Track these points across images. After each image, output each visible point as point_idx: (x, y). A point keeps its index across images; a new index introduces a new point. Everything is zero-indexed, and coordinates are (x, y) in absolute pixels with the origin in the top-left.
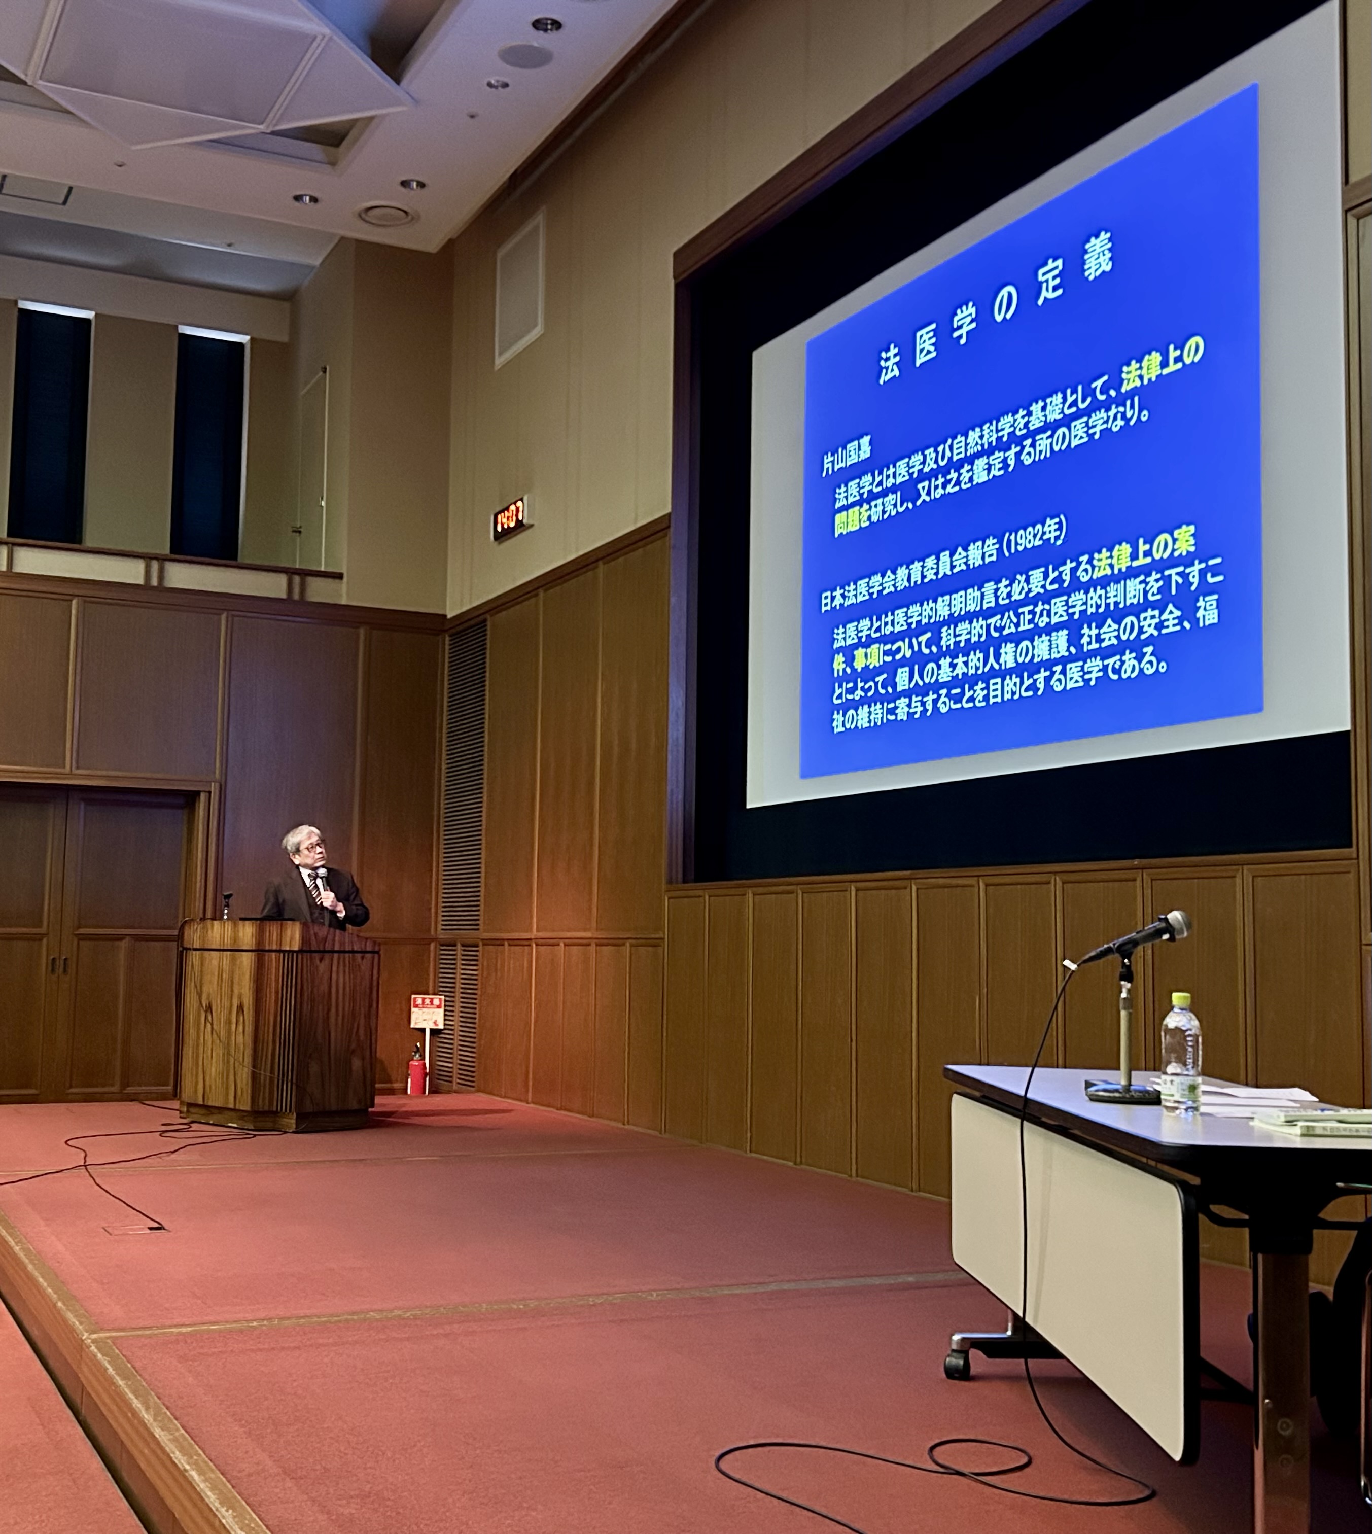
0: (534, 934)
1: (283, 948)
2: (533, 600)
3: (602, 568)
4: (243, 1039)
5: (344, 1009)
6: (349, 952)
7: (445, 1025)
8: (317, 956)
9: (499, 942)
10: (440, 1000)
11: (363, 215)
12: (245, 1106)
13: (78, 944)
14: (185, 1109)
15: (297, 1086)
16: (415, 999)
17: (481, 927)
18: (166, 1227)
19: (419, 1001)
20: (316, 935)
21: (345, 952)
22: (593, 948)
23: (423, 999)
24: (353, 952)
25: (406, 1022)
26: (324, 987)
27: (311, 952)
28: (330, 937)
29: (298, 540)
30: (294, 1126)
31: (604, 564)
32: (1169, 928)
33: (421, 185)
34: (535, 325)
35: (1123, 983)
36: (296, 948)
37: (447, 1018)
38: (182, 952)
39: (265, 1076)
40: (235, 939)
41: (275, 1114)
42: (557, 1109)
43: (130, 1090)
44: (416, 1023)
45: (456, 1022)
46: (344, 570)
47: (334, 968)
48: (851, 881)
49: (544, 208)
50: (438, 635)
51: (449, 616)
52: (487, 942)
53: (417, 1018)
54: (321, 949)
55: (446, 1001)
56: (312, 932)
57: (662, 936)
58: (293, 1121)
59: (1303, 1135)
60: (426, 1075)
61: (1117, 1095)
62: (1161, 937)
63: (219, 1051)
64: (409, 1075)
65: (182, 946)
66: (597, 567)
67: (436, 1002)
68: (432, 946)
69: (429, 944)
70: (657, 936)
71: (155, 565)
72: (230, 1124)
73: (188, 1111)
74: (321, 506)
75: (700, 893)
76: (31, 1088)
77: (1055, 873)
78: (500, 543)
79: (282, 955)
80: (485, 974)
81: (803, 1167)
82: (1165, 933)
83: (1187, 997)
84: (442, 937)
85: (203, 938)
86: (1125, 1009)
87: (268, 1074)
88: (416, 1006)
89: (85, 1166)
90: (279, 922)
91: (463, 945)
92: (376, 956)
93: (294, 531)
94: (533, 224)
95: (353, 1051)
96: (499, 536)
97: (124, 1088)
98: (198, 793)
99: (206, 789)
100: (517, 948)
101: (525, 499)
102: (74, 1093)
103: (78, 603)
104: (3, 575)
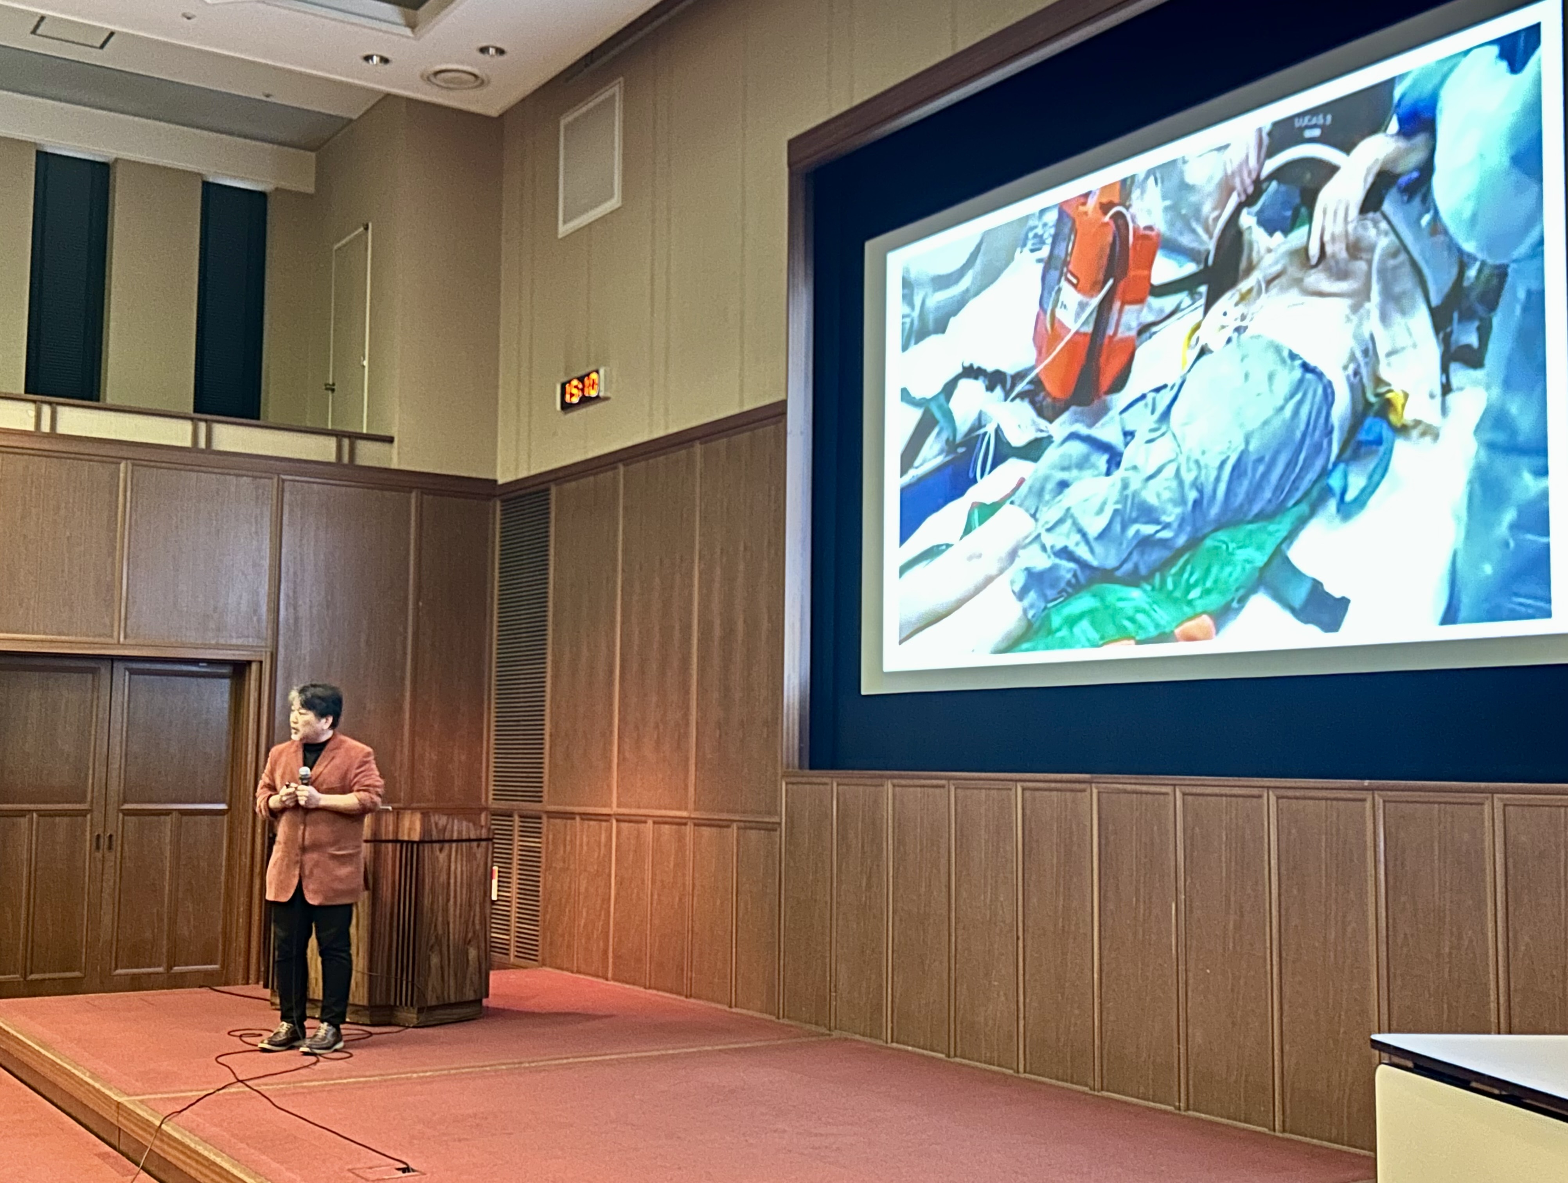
0: (614, 809)
1: (400, 838)
2: (610, 474)
3: (698, 448)
6: (465, 841)
8: (437, 846)
9: (570, 816)
11: (433, 79)
13: (124, 820)
17: (546, 801)
18: (416, 1169)
20: (436, 824)
21: (462, 841)
22: (689, 829)
24: (469, 840)
26: (443, 878)
27: (432, 842)
28: (449, 827)
29: (330, 398)
30: (414, 1022)
33: (500, 52)
34: (612, 196)
36: (416, 837)
41: (392, 1008)
42: (645, 988)
45: (513, 893)
46: (394, 432)
47: (453, 859)
48: (1017, 781)
49: (621, 79)
50: (489, 500)
51: (501, 481)
52: (552, 815)
54: (441, 838)
56: (432, 821)
57: (778, 820)
58: (415, 1016)
66: (692, 446)
68: (483, 816)
69: (480, 814)
70: (772, 821)
75: (825, 780)
76: (75, 970)
77: (1268, 788)
78: (566, 413)
79: (398, 845)
80: (551, 847)
81: (958, 1060)
84: (494, 808)
91: (521, 817)
92: (490, 844)
93: (327, 389)
94: (607, 95)
95: (470, 941)
96: (566, 407)
97: (170, 968)
98: (249, 663)
99: (258, 658)
100: (592, 823)
101: (602, 372)
102: (120, 975)
103: (126, 467)
104: (46, 436)
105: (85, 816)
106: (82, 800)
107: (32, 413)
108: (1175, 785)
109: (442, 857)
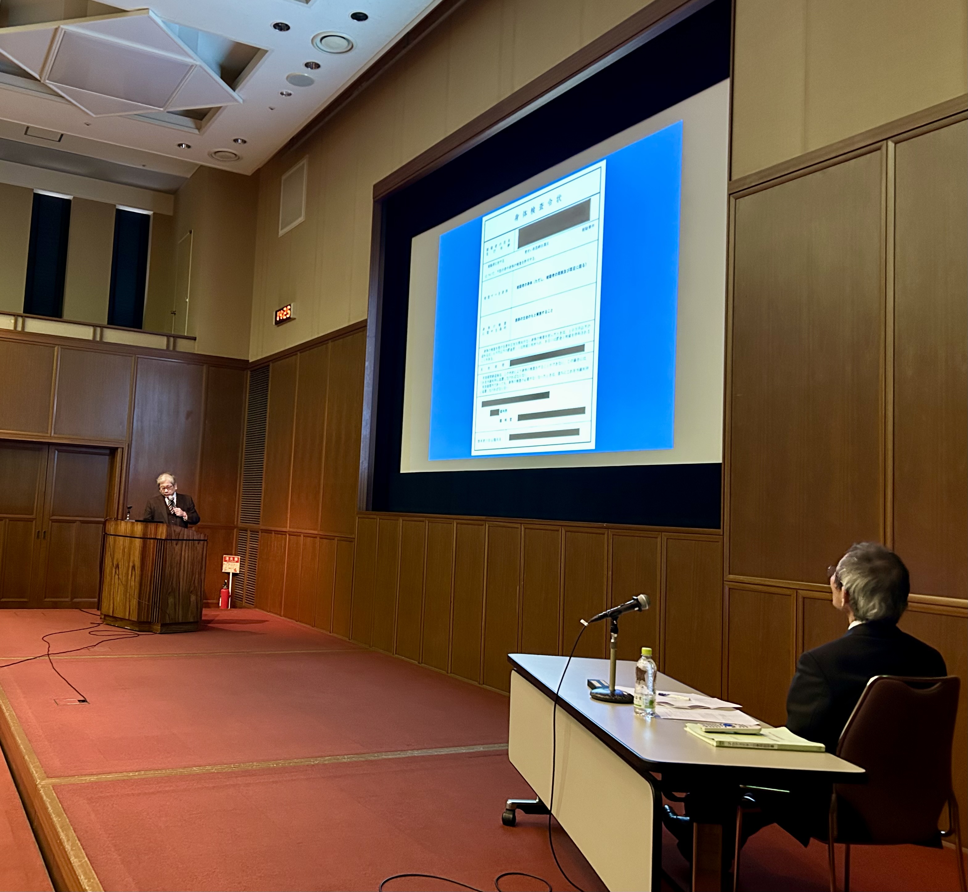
0: (288, 529)
1: (157, 537)
2: (294, 357)
3: (330, 344)
4: (134, 583)
7: (240, 571)
8: (174, 542)
9: (269, 532)
10: (238, 558)
11: (213, 155)
12: (134, 618)
13: (52, 524)
14: (103, 617)
15: (161, 610)
16: (225, 557)
17: (261, 523)
18: (88, 701)
19: (227, 559)
20: (175, 531)
21: (189, 540)
22: (318, 539)
23: (229, 558)
24: (193, 540)
25: (220, 568)
26: (178, 558)
27: (171, 540)
28: (182, 533)
29: (174, 318)
30: (159, 630)
31: (332, 342)
32: (638, 604)
33: (244, 141)
34: (300, 216)
35: (612, 634)
36: (164, 538)
37: (241, 568)
38: (104, 535)
39: (145, 604)
40: (132, 531)
41: (150, 623)
42: (296, 621)
43: (76, 600)
44: (225, 570)
45: (246, 570)
46: (197, 335)
47: (183, 549)
49: (307, 156)
50: (244, 370)
51: (250, 361)
52: (263, 531)
53: (226, 567)
54: (177, 538)
55: (241, 559)
57: (354, 537)
58: (159, 628)
59: (717, 746)
60: (229, 596)
61: (607, 697)
62: (634, 609)
63: (121, 588)
64: (220, 596)
65: (105, 532)
66: (328, 343)
67: (236, 559)
68: (235, 530)
69: (233, 529)
70: (352, 537)
71: (98, 330)
72: (126, 627)
73: (104, 619)
74: (186, 301)
75: (375, 517)
76: (24, 598)
78: (278, 327)
79: (156, 541)
80: (262, 547)
81: (423, 665)
82: (636, 607)
83: (649, 651)
84: (240, 526)
85: (116, 529)
86: (613, 648)
87: (147, 603)
88: (226, 561)
89: (48, 655)
90: (156, 523)
91: (251, 531)
92: (206, 542)
93: (172, 313)
94: (301, 164)
95: (191, 592)
96: (277, 323)
97: (72, 598)
98: (117, 448)
99: (121, 446)
100: (280, 535)
101: (292, 305)
102: (47, 601)
103: (58, 349)
104: (19, 332)
105: (32, 521)
106: (32, 514)
107: (13, 321)
108: (521, 523)
109: (177, 548)
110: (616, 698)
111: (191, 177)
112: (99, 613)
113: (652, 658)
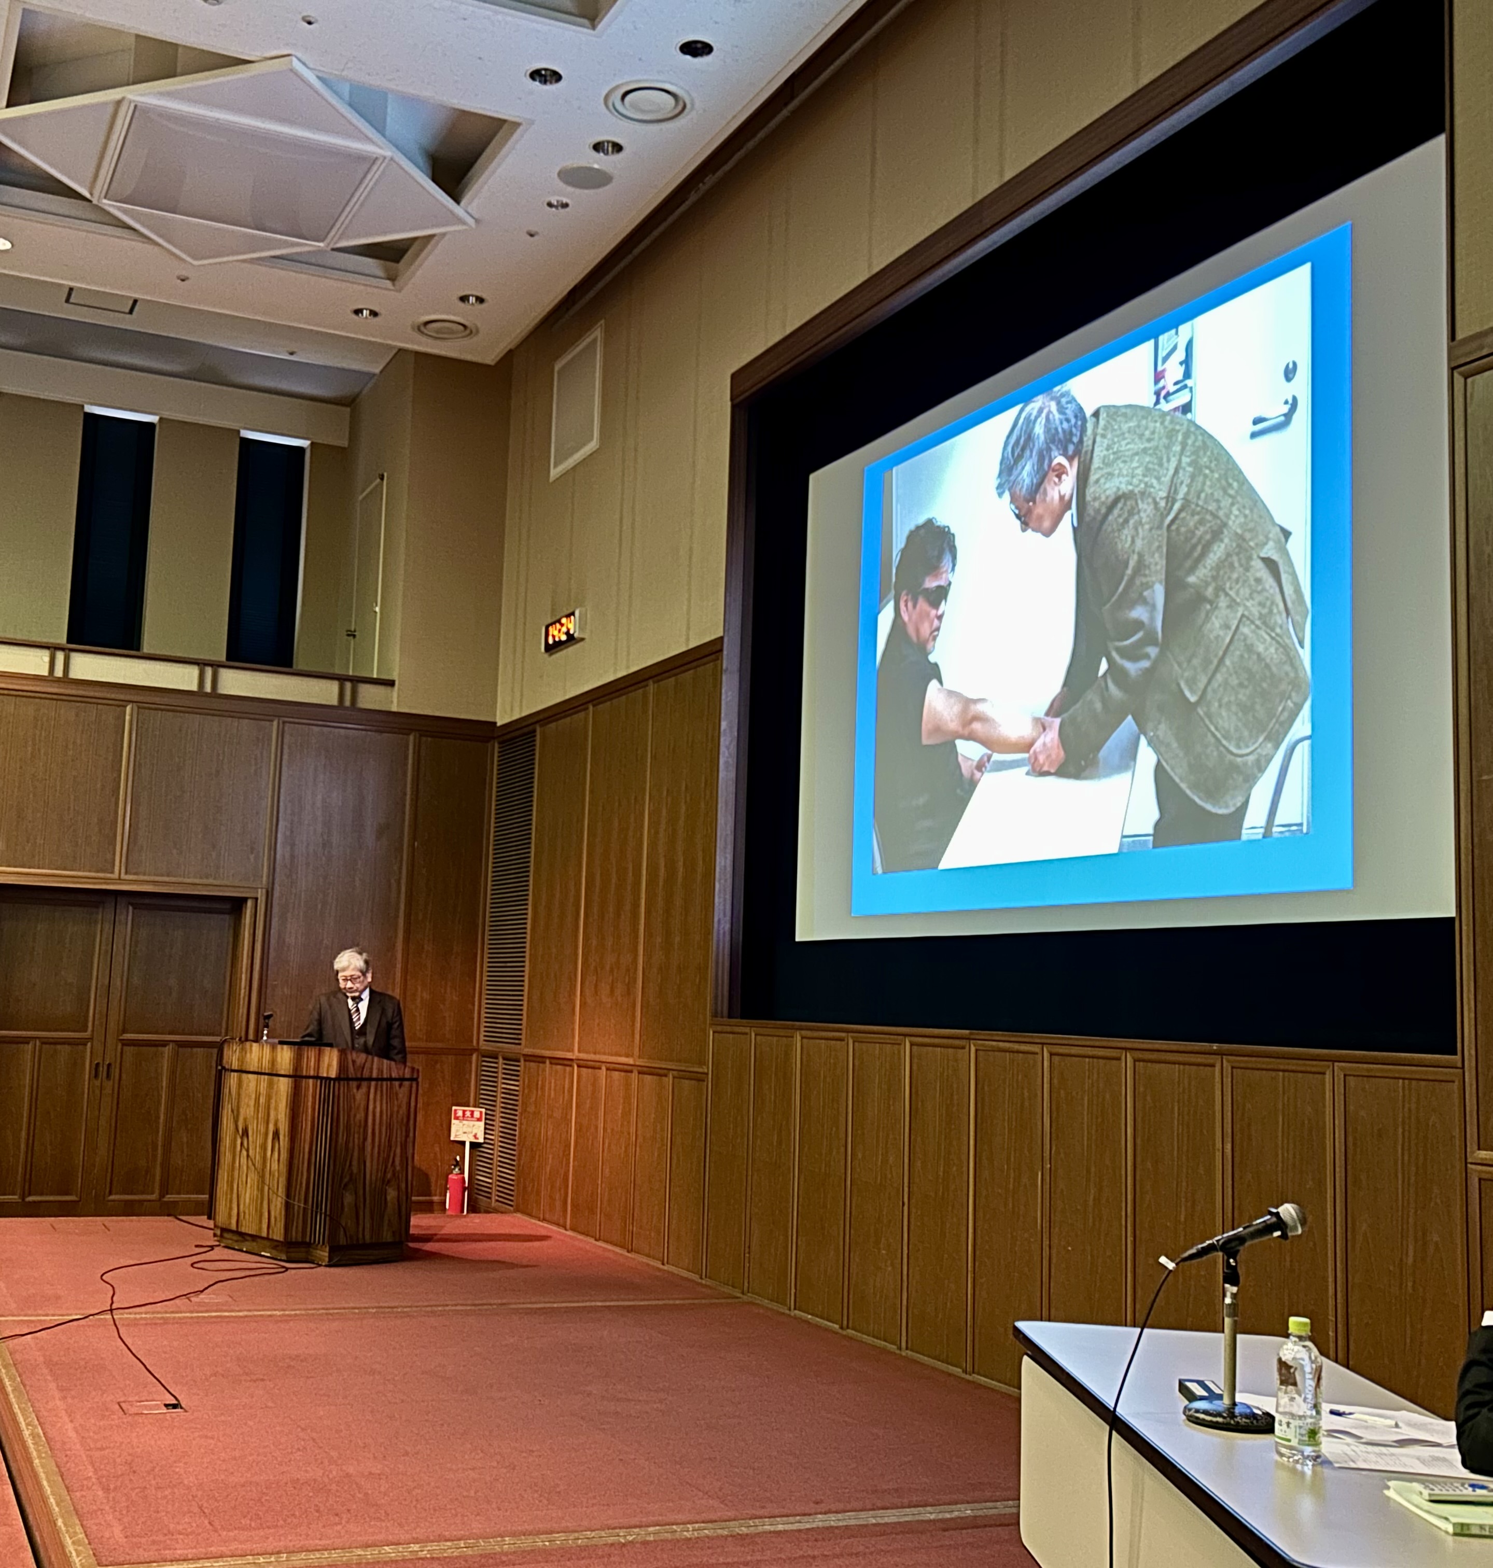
0: (576, 1055)
1: (320, 1075)
2: (583, 714)
3: (651, 687)
4: (277, 1165)
5: (380, 1141)
6: (386, 1079)
7: (485, 1138)
8: (354, 1084)
9: (541, 1059)
10: (481, 1113)
11: (422, 328)
12: (278, 1234)
13: (122, 1049)
14: (218, 1232)
15: (331, 1219)
16: (456, 1110)
17: (523, 1042)
18: (183, 1406)
19: (460, 1114)
20: (354, 1062)
21: (383, 1079)
22: (635, 1075)
23: (464, 1112)
24: (391, 1079)
25: (446, 1132)
26: (360, 1116)
27: (348, 1079)
28: (368, 1065)
29: (352, 642)
30: (327, 1259)
31: (654, 683)
32: (1280, 1224)
33: (480, 300)
34: (592, 439)
35: (1227, 1286)
36: (333, 1074)
37: (487, 1131)
38: (220, 1071)
39: (299, 1207)
40: (273, 1062)
41: (308, 1245)
42: (596, 1240)
43: (169, 1198)
44: (456, 1136)
45: (495, 1136)
46: (395, 676)
47: (372, 1096)
49: (602, 322)
50: (488, 742)
51: (499, 724)
52: (529, 1058)
53: (457, 1131)
54: (359, 1076)
55: (486, 1114)
56: (349, 1057)
57: (706, 1070)
58: (327, 1254)
59: (1455, 1534)
61: (1220, 1420)
62: (1272, 1233)
63: (253, 1177)
64: (448, 1189)
65: (221, 1065)
66: (647, 685)
67: (477, 1115)
68: (474, 1057)
69: (472, 1055)
70: (701, 1070)
71: (209, 671)
72: (263, 1254)
73: (221, 1236)
74: (376, 612)
75: (747, 1030)
76: (71, 1194)
78: (551, 655)
79: (319, 1082)
80: (526, 1091)
82: (1276, 1230)
83: (1305, 1324)
84: (484, 1048)
85: (241, 1060)
86: (1229, 1316)
87: (302, 1205)
88: (457, 1118)
89: (111, 1310)
91: (504, 1059)
92: (414, 1083)
93: (348, 635)
94: (590, 339)
95: (389, 1182)
96: (549, 649)
97: (162, 1196)
98: (245, 900)
99: (254, 895)
100: (559, 1067)
101: (577, 613)
102: (113, 1201)
103: (132, 709)
104: (58, 680)
105: (85, 1045)
106: (86, 1031)
107: (47, 659)
109: (359, 1095)
110: (1238, 1422)
111: (381, 372)
112: (211, 1224)
113: (1311, 1339)
